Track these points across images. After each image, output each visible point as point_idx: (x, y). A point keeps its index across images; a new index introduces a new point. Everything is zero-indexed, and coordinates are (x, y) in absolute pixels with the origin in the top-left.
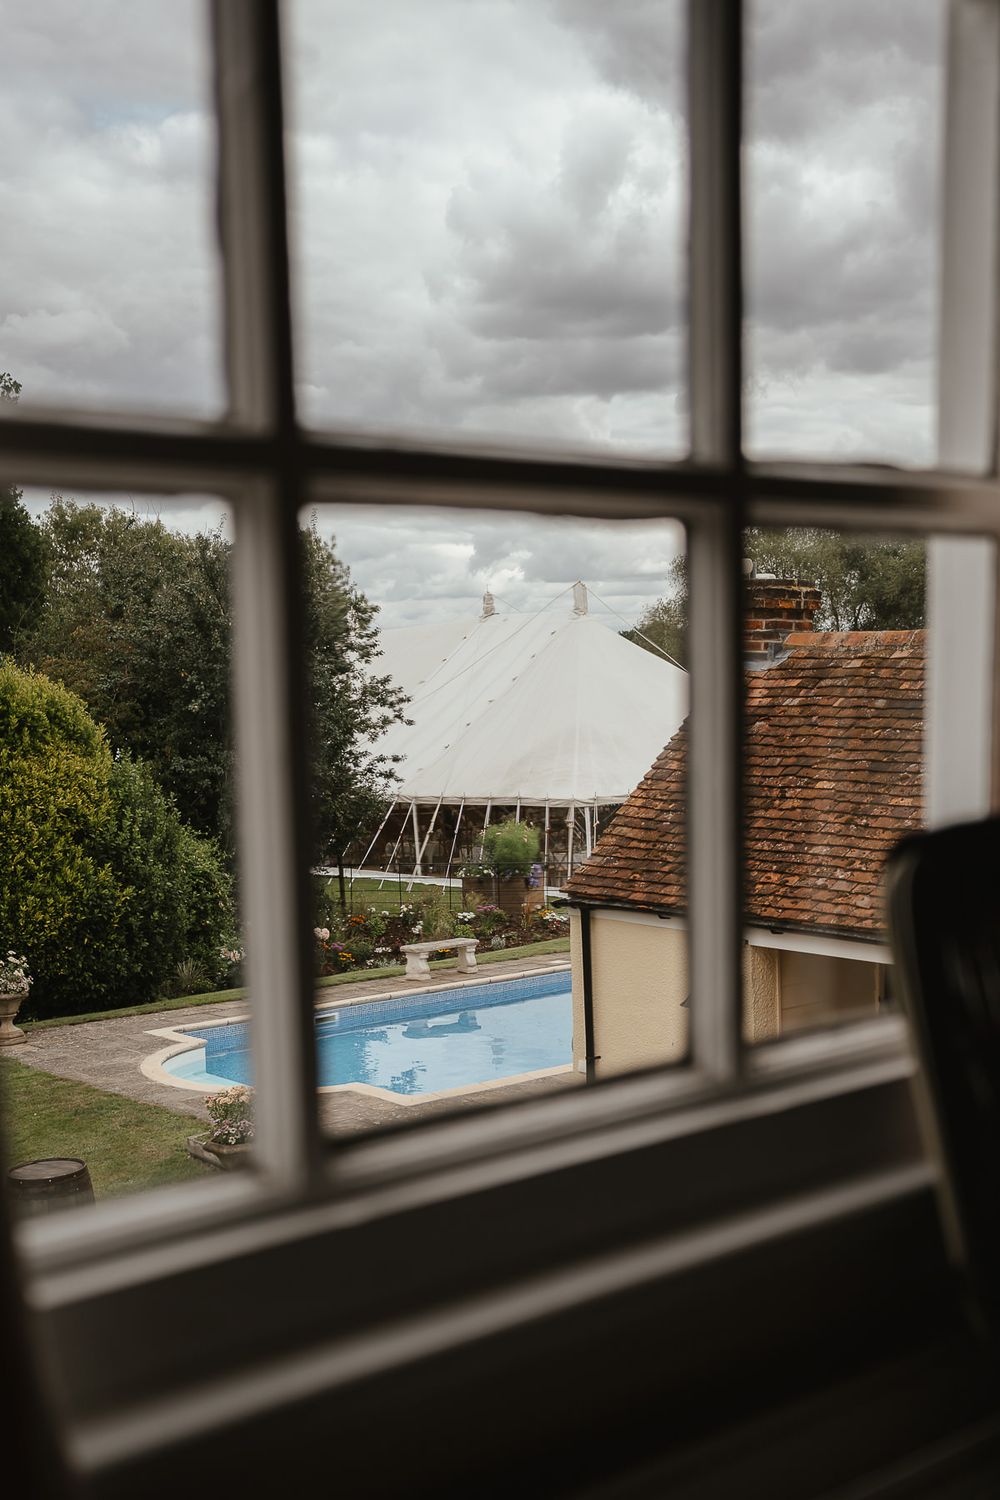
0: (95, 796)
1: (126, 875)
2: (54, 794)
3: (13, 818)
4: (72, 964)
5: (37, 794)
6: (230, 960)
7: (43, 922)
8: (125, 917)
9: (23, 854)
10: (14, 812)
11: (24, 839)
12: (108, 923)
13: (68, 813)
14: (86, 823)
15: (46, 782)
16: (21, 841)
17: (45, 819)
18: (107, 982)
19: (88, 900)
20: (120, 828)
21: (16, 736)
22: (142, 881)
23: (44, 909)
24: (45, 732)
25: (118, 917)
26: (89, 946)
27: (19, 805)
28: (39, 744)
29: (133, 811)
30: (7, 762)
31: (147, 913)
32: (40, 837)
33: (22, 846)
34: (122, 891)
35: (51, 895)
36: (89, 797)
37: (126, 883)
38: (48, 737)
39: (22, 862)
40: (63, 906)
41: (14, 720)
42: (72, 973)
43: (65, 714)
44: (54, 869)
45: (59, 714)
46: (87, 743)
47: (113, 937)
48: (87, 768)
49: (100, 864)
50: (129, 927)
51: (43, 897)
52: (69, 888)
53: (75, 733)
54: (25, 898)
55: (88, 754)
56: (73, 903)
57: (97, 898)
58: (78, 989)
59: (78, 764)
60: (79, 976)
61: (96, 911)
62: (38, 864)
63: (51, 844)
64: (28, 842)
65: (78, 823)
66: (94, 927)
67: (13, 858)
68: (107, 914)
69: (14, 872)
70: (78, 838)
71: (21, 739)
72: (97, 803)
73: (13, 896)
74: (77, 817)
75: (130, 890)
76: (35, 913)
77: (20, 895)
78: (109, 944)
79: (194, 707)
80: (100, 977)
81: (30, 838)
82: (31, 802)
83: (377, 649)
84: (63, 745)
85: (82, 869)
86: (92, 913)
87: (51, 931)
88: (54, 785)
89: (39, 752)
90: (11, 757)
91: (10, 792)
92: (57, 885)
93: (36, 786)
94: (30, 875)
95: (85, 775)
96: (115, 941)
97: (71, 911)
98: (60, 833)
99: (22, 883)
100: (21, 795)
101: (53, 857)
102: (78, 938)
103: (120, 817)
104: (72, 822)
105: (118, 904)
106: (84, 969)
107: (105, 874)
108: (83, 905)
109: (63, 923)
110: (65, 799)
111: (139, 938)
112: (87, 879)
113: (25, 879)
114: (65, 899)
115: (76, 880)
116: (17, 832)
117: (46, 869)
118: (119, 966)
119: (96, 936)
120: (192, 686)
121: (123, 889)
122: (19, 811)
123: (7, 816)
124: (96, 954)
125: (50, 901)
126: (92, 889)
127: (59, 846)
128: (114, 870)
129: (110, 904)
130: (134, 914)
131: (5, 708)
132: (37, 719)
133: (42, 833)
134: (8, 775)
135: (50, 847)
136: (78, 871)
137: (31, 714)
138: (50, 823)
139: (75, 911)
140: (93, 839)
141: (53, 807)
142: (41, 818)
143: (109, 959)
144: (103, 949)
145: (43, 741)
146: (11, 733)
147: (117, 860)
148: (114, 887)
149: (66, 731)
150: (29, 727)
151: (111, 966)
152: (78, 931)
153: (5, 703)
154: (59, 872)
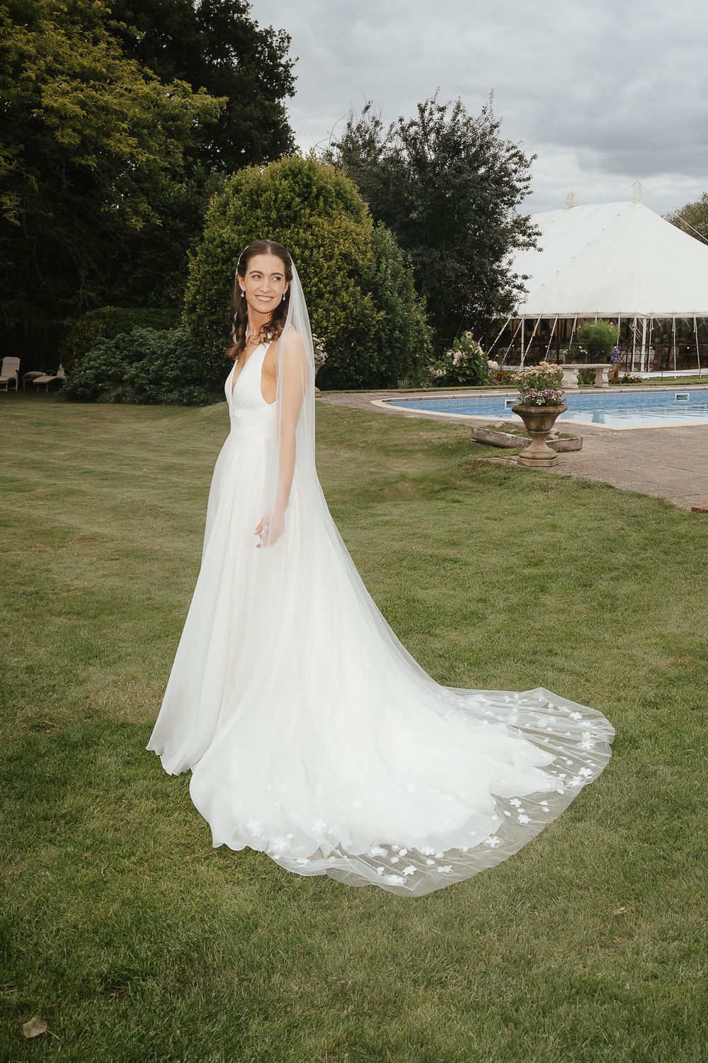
0: (363, 248)
1: (381, 304)
2: (338, 242)
3: (311, 255)
4: (343, 360)
5: (327, 241)
6: (436, 375)
7: (327, 328)
8: (377, 332)
9: (316, 279)
10: (312, 251)
11: (318, 270)
12: (367, 334)
13: (346, 257)
14: (356, 265)
15: (332, 234)
16: (315, 271)
17: (331, 258)
18: (363, 376)
19: (356, 316)
20: (378, 270)
21: (315, 201)
22: (391, 309)
23: (327, 318)
24: (332, 202)
25: (373, 330)
26: (354, 349)
27: (315, 247)
28: (328, 209)
29: (387, 260)
30: (309, 218)
31: (392, 331)
32: (328, 269)
33: (316, 274)
34: (377, 314)
35: (332, 310)
36: (359, 249)
37: (379, 309)
38: (334, 206)
39: (316, 285)
40: (340, 319)
41: (315, 190)
42: (342, 366)
43: (345, 192)
44: (335, 293)
45: (342, 191)
46: (357, 213)
47: (369, 344)
48: (358, 230)
49: (364, 294)
50: (380, 340)
51: (327, 310)
52: (344, 307)
53: (351, 206)
54: (317, 310)
55: (358, 222)
56: (346, 318)
57: (362, 316)
58: (344, 377)
59: (352, 226)
61: (361, 324)
62: (326, 288)
63: (334, 276)
64: (320, 272)
65: (351, 264)
66: (358, 336)
67: (310, 282)
68: (367, 327)
69: (310, 292)
70: (351, 274)
71: (318, 204)
72: (364, 253)
74: (351, 261)
75: (382, 313)
76: (322, 321)
77: (313, 308)
78: (367, 349)
79: (414, 215)
80: (359, 371)
81: (321, 270)
82: (323, 246)
83: (529, 190)
84: (343, 212)
85: (353, 295)
86: (358, 325)
87: (332, 335)
88: (337, 237)
89: (328, 214)
90: (311, 216)
91: (310, 237)
92: (337, 304)
93: (326, 236)
94: (321, 295)
95: (357, 234)
96: (370, 347)
97: (344, 322)
98: (340, 269)
99: (315, 300)
100: (317, 241)
101: (335, 285)
102: (348, 342)
103: (379, 263)
104: (348, 264)
105: (374, 322)
106: (349, 364)
107: (367, 299)
108: (353, 319)
109: (339, 330)
110: (344, 246)
111: (386, 348)
112: (356, 302)
113: (317, 297)
114: (342, 314)
115: (349, 301)
116: (313, 265)
117: (330, 292)
118: (371, 365)
119: (359, 342)
120: (412, 203)
121: (378, 312)
122: (315, 251)
123: (307, 253)
124: (358, 355)
125: (333, 314)
126: (359, 309)
127: (339, 278)
128: (372, 299)
129: (370, 321)
130: (384, 330)
131: (309, 181)
132: (329, 192)
133: (329, 267)
134: (310, 226)
135: (334, 278)
136: (350, 296)
137: (325, 187)
138: (334, 262)
139: (348, 323)
140: (360, 276)
141: (336, 251)
142: (329, 258)
143: (366, 359)
144: (363, 352)
145: (331, 208)
146: (311, 199)
147: (375, 292)
148: (373, 310)
149: (346, 204)
150: (323, 196)
151: (367, 364)
152: (347, 337)
153: (309, 178)
154: (339, 295)
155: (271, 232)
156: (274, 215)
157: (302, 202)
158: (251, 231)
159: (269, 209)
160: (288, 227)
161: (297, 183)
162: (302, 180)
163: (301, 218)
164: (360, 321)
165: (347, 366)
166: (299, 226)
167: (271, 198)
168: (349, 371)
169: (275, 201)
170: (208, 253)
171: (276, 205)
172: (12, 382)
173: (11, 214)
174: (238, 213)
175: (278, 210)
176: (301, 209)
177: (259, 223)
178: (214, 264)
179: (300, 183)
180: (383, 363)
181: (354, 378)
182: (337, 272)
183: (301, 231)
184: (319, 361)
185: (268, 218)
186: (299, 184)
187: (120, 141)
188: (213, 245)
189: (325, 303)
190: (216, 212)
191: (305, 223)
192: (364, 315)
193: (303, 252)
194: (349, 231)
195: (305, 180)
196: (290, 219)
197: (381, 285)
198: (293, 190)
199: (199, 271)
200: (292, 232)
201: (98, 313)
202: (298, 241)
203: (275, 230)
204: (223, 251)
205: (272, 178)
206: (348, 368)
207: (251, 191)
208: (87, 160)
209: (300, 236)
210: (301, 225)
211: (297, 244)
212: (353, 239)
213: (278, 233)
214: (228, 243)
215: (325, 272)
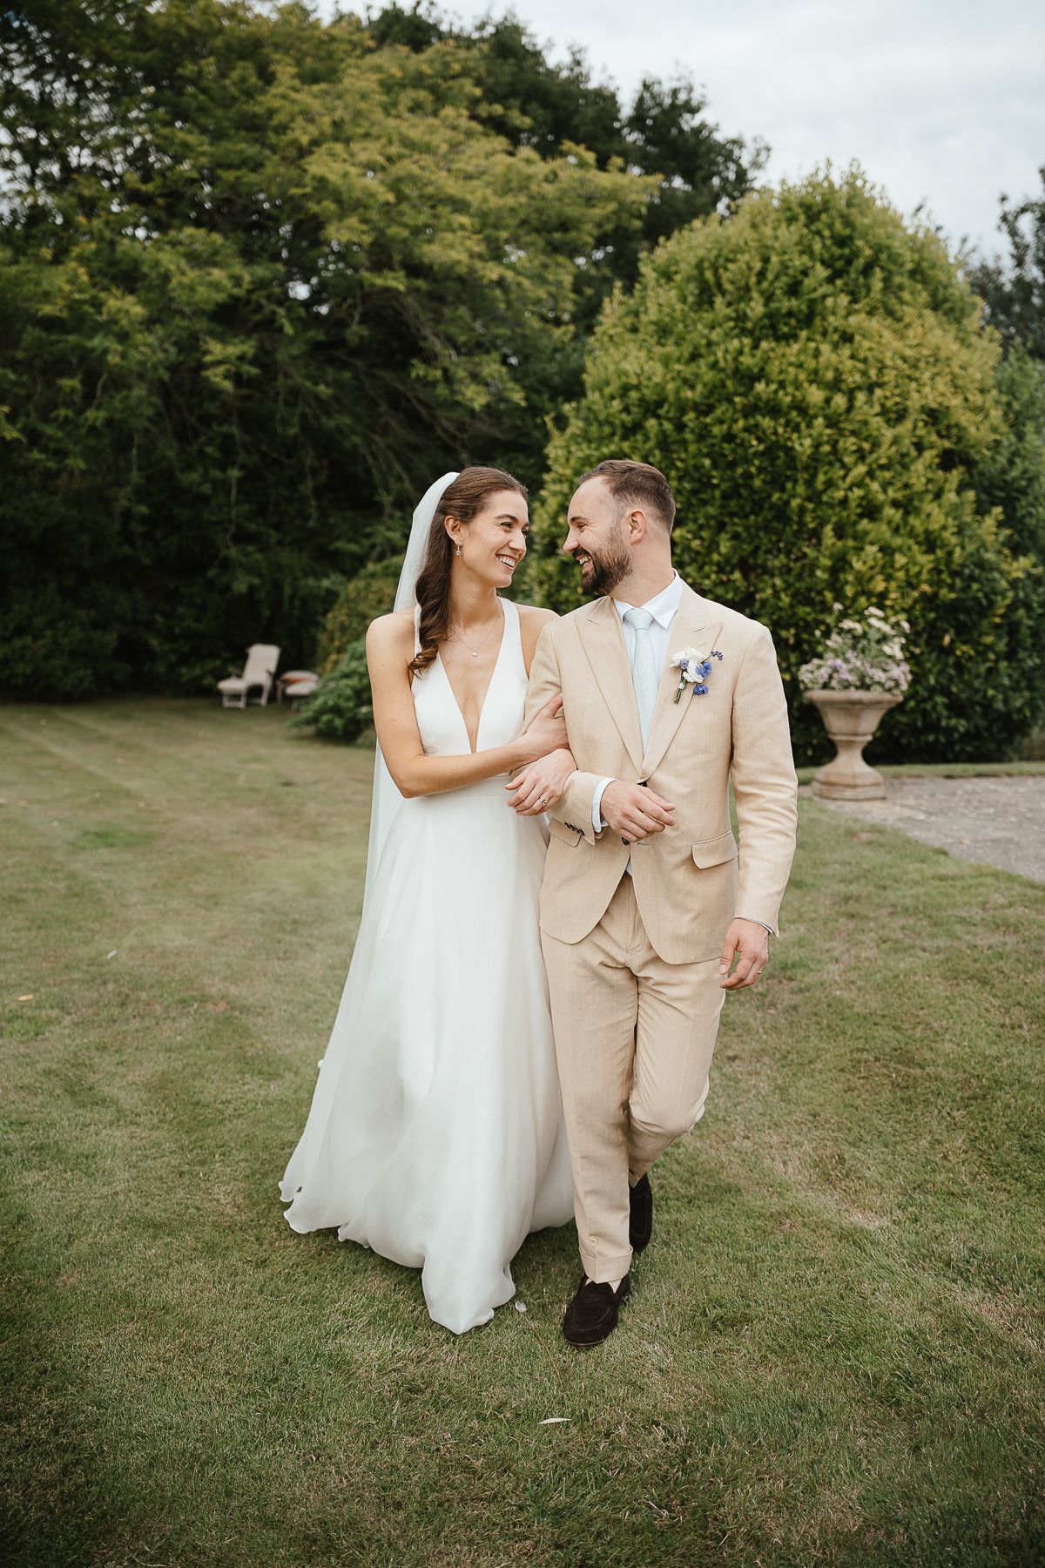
0: (977, 399)
1: (1022, 538)
2: (917, 380)
3: (850, 408)
5: (890, 376)
7: (883, 595)
8: (1010, 609)
9: (861, 469)
10: (851, 395)
11: (866, 446)
12: (985, 609)
13: (934, 416)
14: (959, 440)
15: (905, 360)
16: (860, 449)
17: (901, 415)
18: (968, 719)
19: (963, 566)
20: (1017, 453)
21: (861, 280)
23: (888, 570)
24: (902, 286)
25: (1002, 605)
26: (949, 651)
27: (859, 388)
28: (893, 301)
30: (845, 318)
32: (891, 445)
33: (861, 455)
34: (1012, 563)
35: (900, 549)
36: (966, 400)
37: (1017, 550)
38: (906, 296)
39: (859, 485)
40: (920, 573)
41: (863, 252)
43: (933, 266)
44: (907, 506)
45: (925, 264)
46: (961, 320)
47: (989, 640)
48: (963, 358)
49: (981, 511)
50: (1015, 629)
51: (886, 550)
52: (930, 543)
53: (945, 301)
54: (859, 549)
56: (936, 570)
57: (976, 565)
58: (919, 723)
59: (949, 345)
60: (924, 700)
61: (975, 586)
62: (885, 491)
63: (903, 462)
64: (871, 452)
65: (948, 437)
66: (962, 617)
67: (844, 477)
68: (987, 596)
69: (844, 502)
70: (948, 461)
71: (869, 289)
72: (980, 411)
73: (839, 544)
74: (949, 427)
75: (1024, 562)
76: (871, 578)
77: (851, 543)
78: (983, 651)
80: (956, 708)
81: (876, 445)
82: (881, 385)
84: (928, 313)
85: (954, 511)
86: (966, 588)
88: (915, 367)
89: (890, 313)
90: (851, 313)
91: (849, 364)
92: (912, 534)
93: (888, 362)
94: (871, 511)
95: (961, 367)
96: (989, 647)
97: (930, 582)
98: (920, 446)
99: (855, 524)
100: (864, 373)
101: (906, 486)
102: (932, 634)
104: (940, 436)
105: (1004, 584)
106: (932, 691)
107: (989, 527)
108: (954, 574)
109: (916, 601)
110: (933, 390)
111: (1027, 650)
112: (960, 531)
113: (861, 516)
114: (926, 560)
115: (944, 528)
116: (854, 433)
118: (991, 692)
119: (963, 632)
121: (1015, 557)
122: (861, 397)
123: (840, 401)
124: (959, 666)
125: (900, 560)
126: (971, 548)
127: (919, 466)
128: (1000, 525)
129: (994, 580)
130: (1027, 606)
131: (847, 232)
132: (894, 258)
133: (896, 441)
134: (847, 338)
135: (905, 467)
136: (947, 515)
137: (888, 248)
138: (908, 424)
139: (938, 584)
140: (969, 463)
141: (915, 402)
142: (896, 416)
143: (978, 676)
144: (970, 658)
145: (902, 302)
146: (853, 275)
147: (1009, 505)
148: (999, 552)
149: (933, 295)
150: (883, 268)
151: (977, 691)
152: (935, 620)
153: (848, 223)
154: (917, 511)
155: (747, 350)
156: (756, 308)
157: (830, 280)
158: (694, 357)
159: (744, 292)
160: (791, 337)
161: (819, 233)
162: (830, 226)
163: (824, 319)
164: (972, 578)
165: (925, 694)
166: (818, 337)
167: (750, 268)
168: (934, 708)
169: (761, 275)
170: (591, 417)
171: (765, 285)
172: (255, 691)
173: (221, 369)
174: (667, 319)
175: (769, 298)
176: (824, 297)
177: (715, 335)
178: (602, 440)
179: (827, 233)
180: (1016, 688)
181: (944, 723)
182: (914, 453)
183: (825, 348)
184: (890, 690)
185: (741, 318)
186: (822, 237)
187: (452, 246)
188: (602, 396)
189: (881, 530)
190: (615, 326)
191: (836, 330)
192: (981, 564)
193: (828, 401)
194: (943, 354)
195: (838, 226)
196: (799, 321)
197: (1024, 492)
198: (808, 251)
199: (568, 460)
200: (802, 351)
201: (387, 567)
202: (816, 372)
203: (756, 346)
204: (626, 410)
205: (754, 226)
206: (930, 698)
207: (699, 266)
208: (386, 279)
209: (822, 359)
210: (824, 333)
211: (815, 377)
212: (954, 377)
213: (765, 352)
214: (637, 387)
215: (884, 454)
